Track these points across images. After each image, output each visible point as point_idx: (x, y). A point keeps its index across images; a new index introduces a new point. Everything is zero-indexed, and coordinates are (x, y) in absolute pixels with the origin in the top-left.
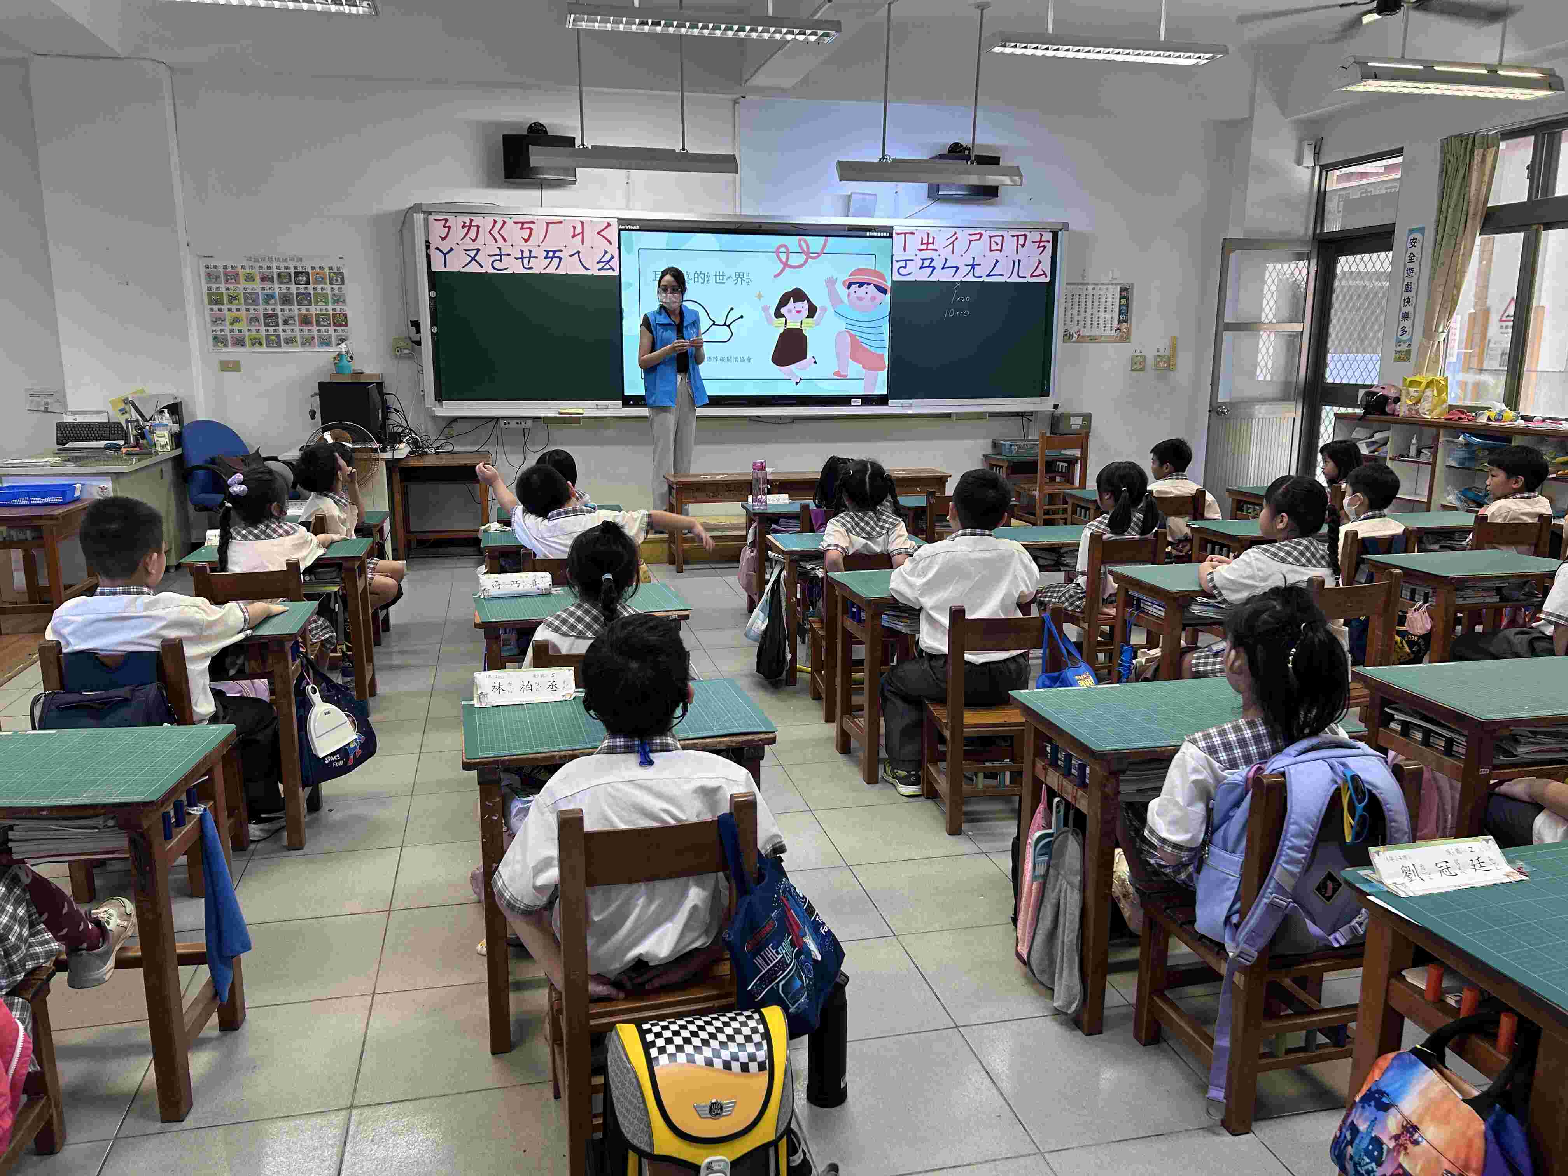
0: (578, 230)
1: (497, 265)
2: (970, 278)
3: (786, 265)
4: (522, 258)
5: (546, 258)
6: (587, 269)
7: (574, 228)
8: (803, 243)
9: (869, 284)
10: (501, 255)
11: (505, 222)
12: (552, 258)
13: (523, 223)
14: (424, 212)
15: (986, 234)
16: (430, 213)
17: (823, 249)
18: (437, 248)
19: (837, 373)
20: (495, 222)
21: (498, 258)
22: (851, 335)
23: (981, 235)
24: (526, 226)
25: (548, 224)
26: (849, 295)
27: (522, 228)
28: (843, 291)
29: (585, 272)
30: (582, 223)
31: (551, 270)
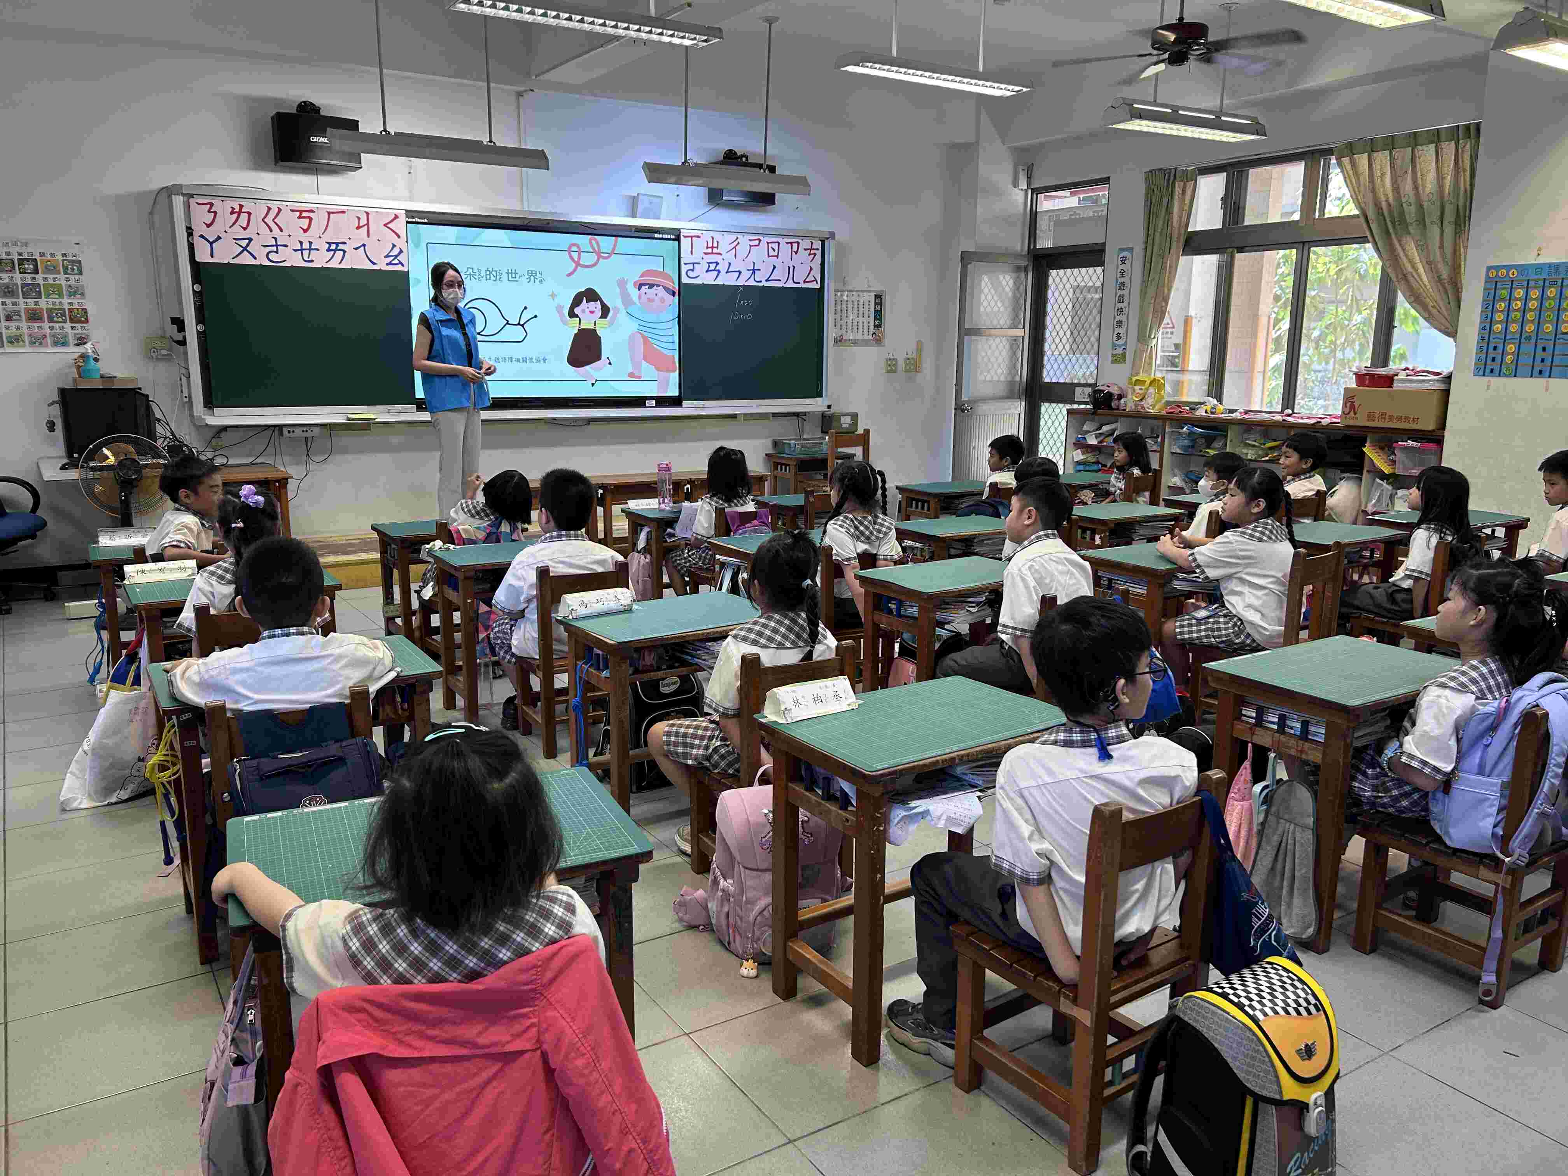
0: (363, 221)
1: (272, 256)
2: (751, 283)
3: (578, 264)
4: (302, 250)
5: (329, 250)
6: (374, 263)
7: (359, 219)
8: (594, 242)
9: (658, 286)
10: (277, 246)
11: (280, 210)
12: (335, 250)
13: (301, 212)
14: (183, 195)
15: (765, 240)
16: (192, 196)
17: (614, 249)
18: (202, 236)
19: (631, 375)
20: (269, 209)
21: (274, 249)
22: (645, 339)
23: (760, 240)
24: (304, 214)
25: (329, 213)
26: (640, 297)
27: (300, 217)
28: (634, 293)
29: (371, 267)
30: (367, 214)
31: (334, 264)
